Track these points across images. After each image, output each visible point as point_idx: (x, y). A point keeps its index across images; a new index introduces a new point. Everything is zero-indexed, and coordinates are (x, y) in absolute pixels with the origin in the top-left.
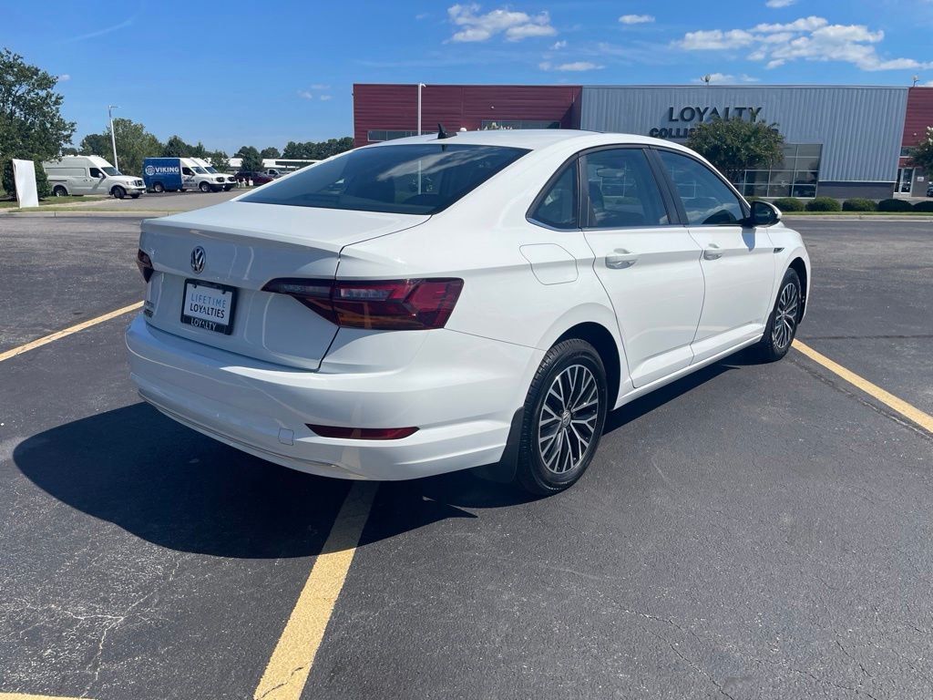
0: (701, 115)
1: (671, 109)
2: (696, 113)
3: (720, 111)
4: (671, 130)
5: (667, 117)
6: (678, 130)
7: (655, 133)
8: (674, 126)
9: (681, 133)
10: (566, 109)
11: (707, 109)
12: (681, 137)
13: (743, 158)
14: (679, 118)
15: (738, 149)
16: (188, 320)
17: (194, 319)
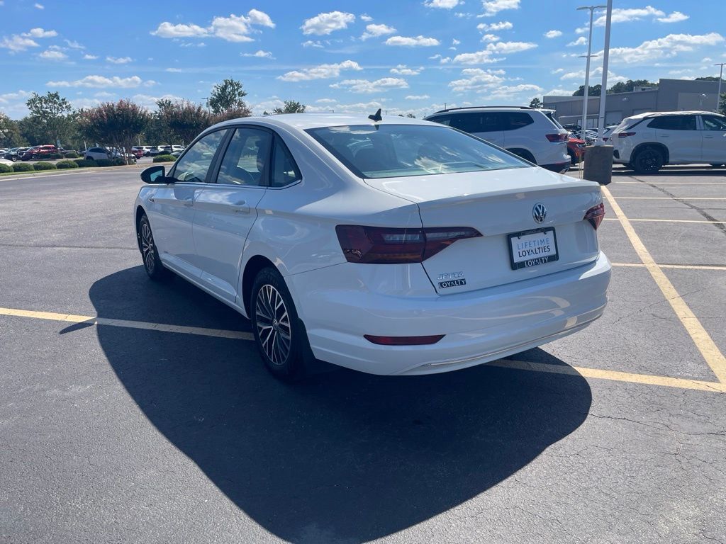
16: (521, 265)
17: (527, 262)
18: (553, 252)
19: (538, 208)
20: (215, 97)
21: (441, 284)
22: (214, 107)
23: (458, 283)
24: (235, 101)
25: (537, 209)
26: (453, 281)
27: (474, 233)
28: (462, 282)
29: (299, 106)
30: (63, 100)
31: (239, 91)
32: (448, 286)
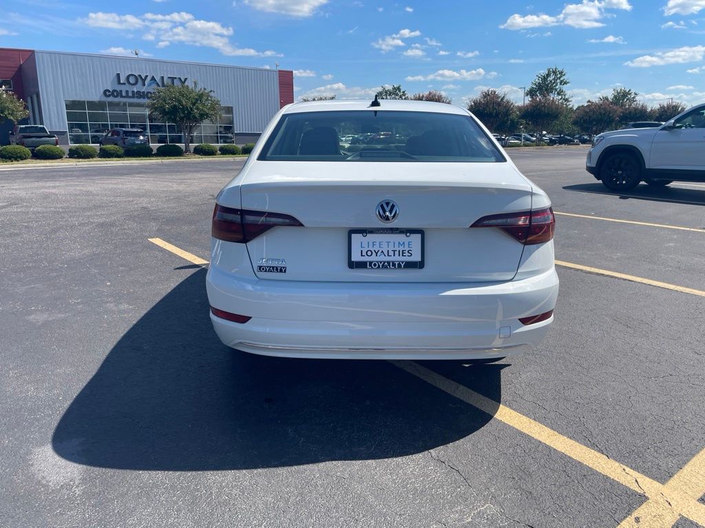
0: (144, 81)
1: (118, 75)
2: (139, 80)
3: (158, 79)
4: (121, 91)
5: (116, 80)
6: (127, 92)
7: (108, 93)
8: (124, 88)
9: (130, 94)
10: (17, 69)
11: (147, 76)
12: (131, 97)
13: (197, 115)
14: (126, 82)
15: (191, 108)
16: (362, 265)
17: (371, 263)
18: (416, 257)
19: (385, 206)
20: (535, 87)
21: (260, 267)
22: (532, 97)
23: (277, 270)
24: (556, 90)
25: (382, 206)
26: (273, 268)
27: (293, 222)
28: (282, 270)
29: (630, 94)
30: (404, 92)
31: (562, 79)
32: (266, 271)
